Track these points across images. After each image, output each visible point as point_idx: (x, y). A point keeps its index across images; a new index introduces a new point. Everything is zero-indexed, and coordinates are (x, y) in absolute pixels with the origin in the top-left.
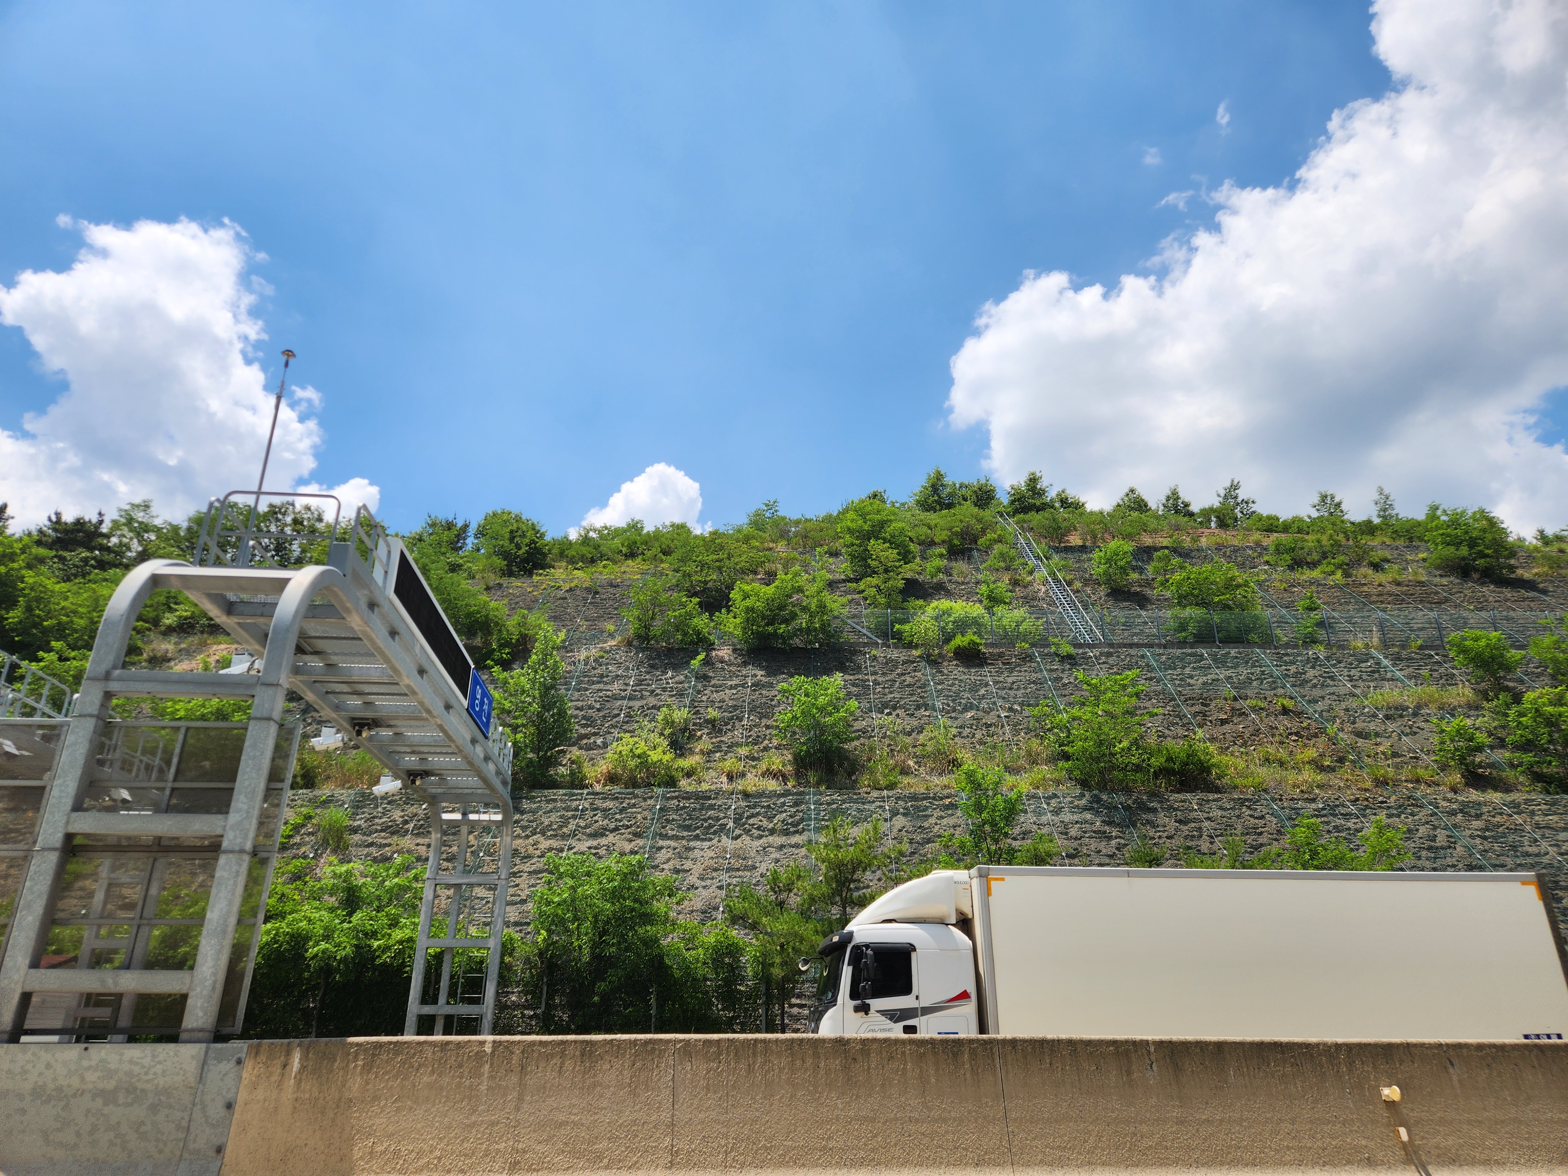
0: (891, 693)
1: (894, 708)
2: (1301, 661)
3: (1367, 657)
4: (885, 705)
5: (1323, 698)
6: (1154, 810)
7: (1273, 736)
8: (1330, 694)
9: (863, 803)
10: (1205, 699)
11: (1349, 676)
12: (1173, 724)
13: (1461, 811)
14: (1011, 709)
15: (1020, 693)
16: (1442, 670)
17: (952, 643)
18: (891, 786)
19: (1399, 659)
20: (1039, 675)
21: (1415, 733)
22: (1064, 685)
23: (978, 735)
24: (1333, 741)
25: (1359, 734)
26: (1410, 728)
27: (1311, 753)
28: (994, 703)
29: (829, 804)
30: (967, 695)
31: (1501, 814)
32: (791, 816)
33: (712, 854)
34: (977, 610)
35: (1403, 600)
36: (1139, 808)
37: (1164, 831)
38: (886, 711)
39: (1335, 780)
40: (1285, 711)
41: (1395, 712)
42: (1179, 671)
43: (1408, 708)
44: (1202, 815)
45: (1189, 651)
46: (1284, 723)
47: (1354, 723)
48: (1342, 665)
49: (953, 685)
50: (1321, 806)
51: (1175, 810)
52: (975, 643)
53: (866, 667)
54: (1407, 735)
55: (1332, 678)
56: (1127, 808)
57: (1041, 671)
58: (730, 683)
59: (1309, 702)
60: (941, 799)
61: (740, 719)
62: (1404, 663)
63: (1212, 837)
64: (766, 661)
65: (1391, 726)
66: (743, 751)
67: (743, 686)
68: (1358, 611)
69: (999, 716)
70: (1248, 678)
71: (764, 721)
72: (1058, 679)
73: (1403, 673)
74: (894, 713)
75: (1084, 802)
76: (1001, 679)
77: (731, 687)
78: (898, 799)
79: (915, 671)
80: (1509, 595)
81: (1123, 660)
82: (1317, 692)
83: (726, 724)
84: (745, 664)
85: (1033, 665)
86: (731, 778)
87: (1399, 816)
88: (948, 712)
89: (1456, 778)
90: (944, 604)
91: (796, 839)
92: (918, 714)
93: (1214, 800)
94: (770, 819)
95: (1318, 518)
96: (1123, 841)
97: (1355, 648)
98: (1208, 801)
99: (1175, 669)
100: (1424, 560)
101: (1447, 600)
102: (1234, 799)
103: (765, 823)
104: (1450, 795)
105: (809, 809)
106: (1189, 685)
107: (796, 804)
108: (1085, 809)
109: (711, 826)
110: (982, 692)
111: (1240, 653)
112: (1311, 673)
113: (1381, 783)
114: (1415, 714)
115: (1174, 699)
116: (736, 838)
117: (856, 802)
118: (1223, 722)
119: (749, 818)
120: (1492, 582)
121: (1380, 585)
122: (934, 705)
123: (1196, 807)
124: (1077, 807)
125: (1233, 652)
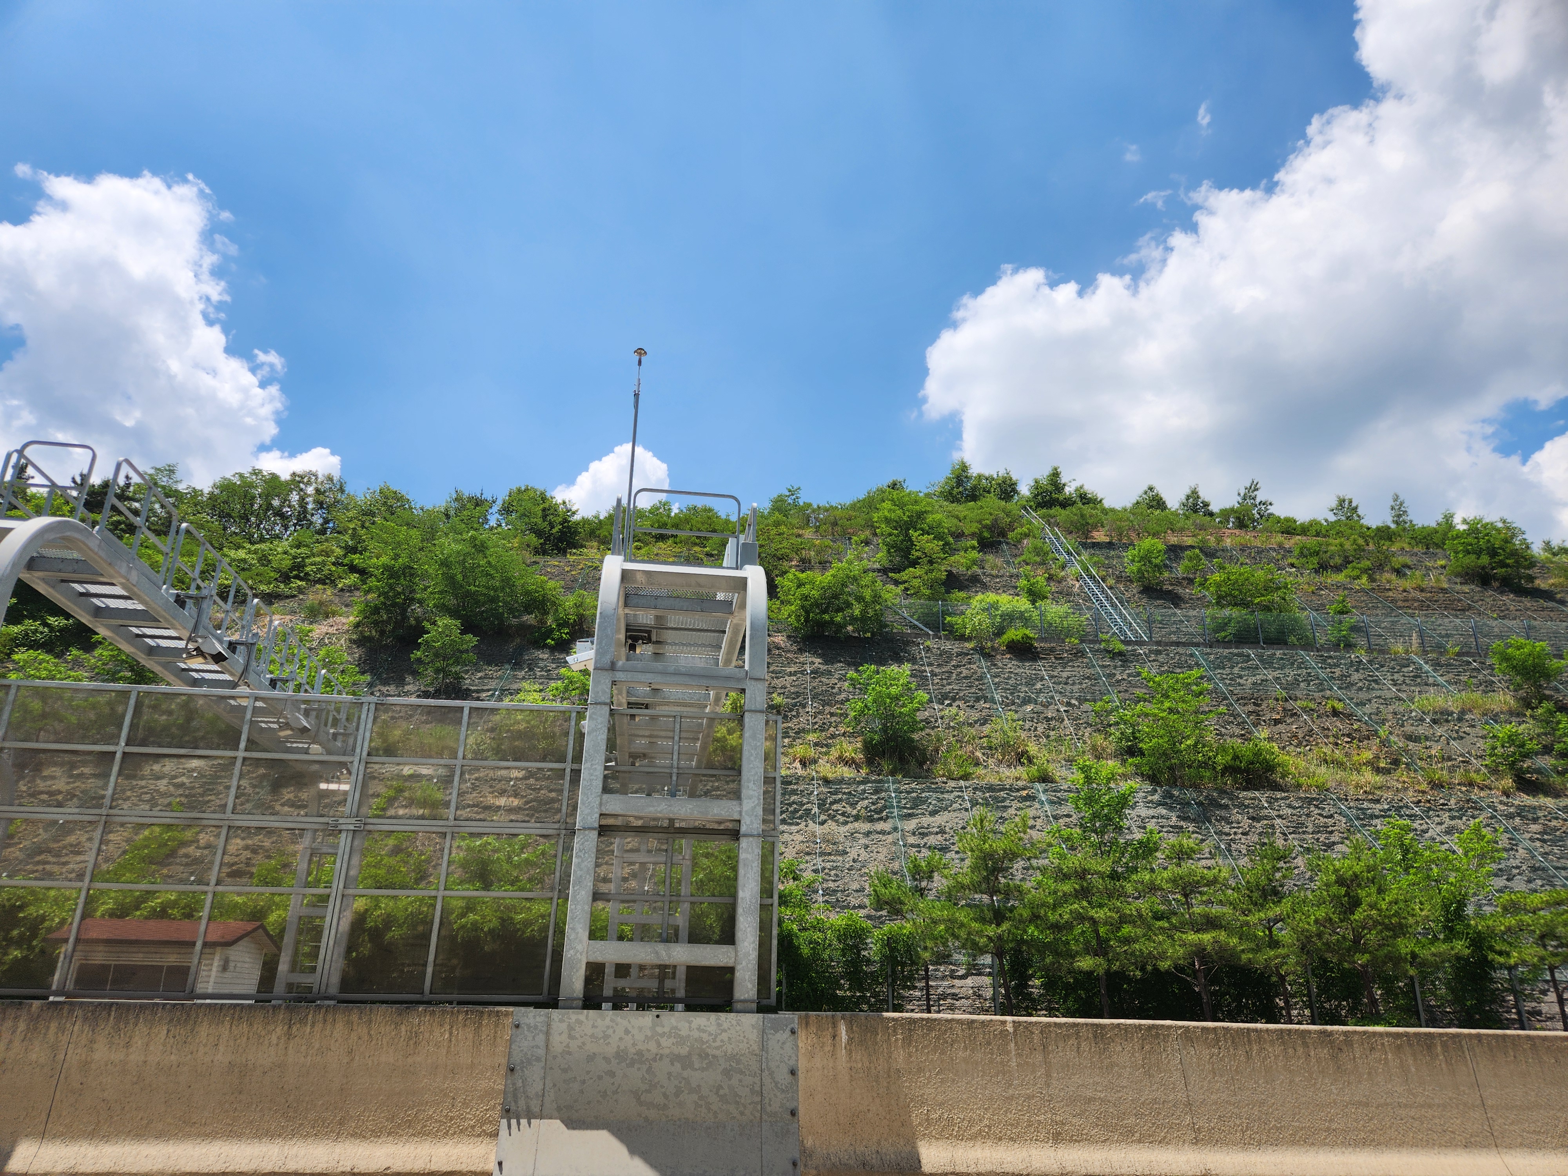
0: (949, 684)
1: (954, 699)
2: (1345, 664)
3: (1408, 662)
4: (945, 696)
5: (1370, 701)
6: (1226, 807)
7: (1327, 737)
8: (1377, 697)
9: (942, 793)
10: (1256, 699)
11: (1393, 680)
12: (1229, 723)
13: (1519, 815)
14: (1069, 704)
15: (1076, 688)
16: (1480, 677)
17: (1005, 636)
18: (966, 777)
19: (1439, 664)
20: (1092, 671)
21: (1462, 738)
22: (1118, 681)
23: (1040, 729)
24: (1384, 743)
25: (1410, 738)
26: (1457, 732)
27: (1368, 755)
28: (1052, 697)
29: (908, 793)
30: (1024, 689)
31: (1557, 818)
32: (873, 804)
33: (801, 838)
34: (1023, 604)
35: (1428, 606)
36: (1211, 804)
37: (1238, 828)
38: (947, 702)
39: (1392, 781)
40: (1335, 713)
41: (1441, 717)
42: (1228, 671)
43: (1452, 713)
44: (1274, 813)
45: (1236, 651)
46: (1337, 725)
47: (1403, 726)
48: (1385, 669)
49: (1009, 678)
50: (1386, 807)
51: (1247, 807)
52: (1028, 637)
53: (921, 658)
54: (1454, 739)
55: (1376, 681)
56: (1200, 804)
57: (1094, 666)
58: (789, 670)
59: (1357, 705)
60: (1018, 790)
61: (804, 707)
62: (1444, 669)
63: (1285, 834)
64: (822, 649)
65: (1439, 731)
66: (812, 737)
67: (802, 672)
68: (1387, 616)
69: (1058, 710)
70: (1296, 680)
71: (827, 709)
72: (1111, 676)
73: (1445, 678)
74: (955, 704)
75: (1156, 797)
76: (1055, 674)
77: (791, 674)
78: (975, 789)
79: (970, 663)
80: (1529, 605)
81: (1173, 659)
82: (1363, 695)
83: (791, 710)
84: (801, 651)
85: (1085, 660)
86: (804, 764)
87: (1461, 819)
88: (1007, 705)
89: (1508, 782)
90: (991, 597)
91: (880, 826)
92: (977, 705)
93: (1282, 799)
94: (853, 805)
95: (1336, 522)
96: (1200, 837)
97: (1395, 653)
98: (1277, 800)
99: (1224, 668)
100: (1444, 567)
101: (1470, 608)
102: (1301, 798)
103: (849, 809)
104: (1504, 799)
105: (890, 797)
106: (1240, 684)
107: (877, 791)
108: (1159, 804)
109: (796, 811)
110: (1039, 686)
111: (1285, 654)
112: (1356, 677)
113: (1437, 785)
114: (1460, 719)
115: (1226, 698)
116: (822, 823)
117: (935, 791)
118: (1277, 722)
119: (832, 803)
120: (1512, 591)
121: (1405, 591)
122: (993, 697)
123: (1266, 805)
124: (1151, 802)
125: (1278, 653)
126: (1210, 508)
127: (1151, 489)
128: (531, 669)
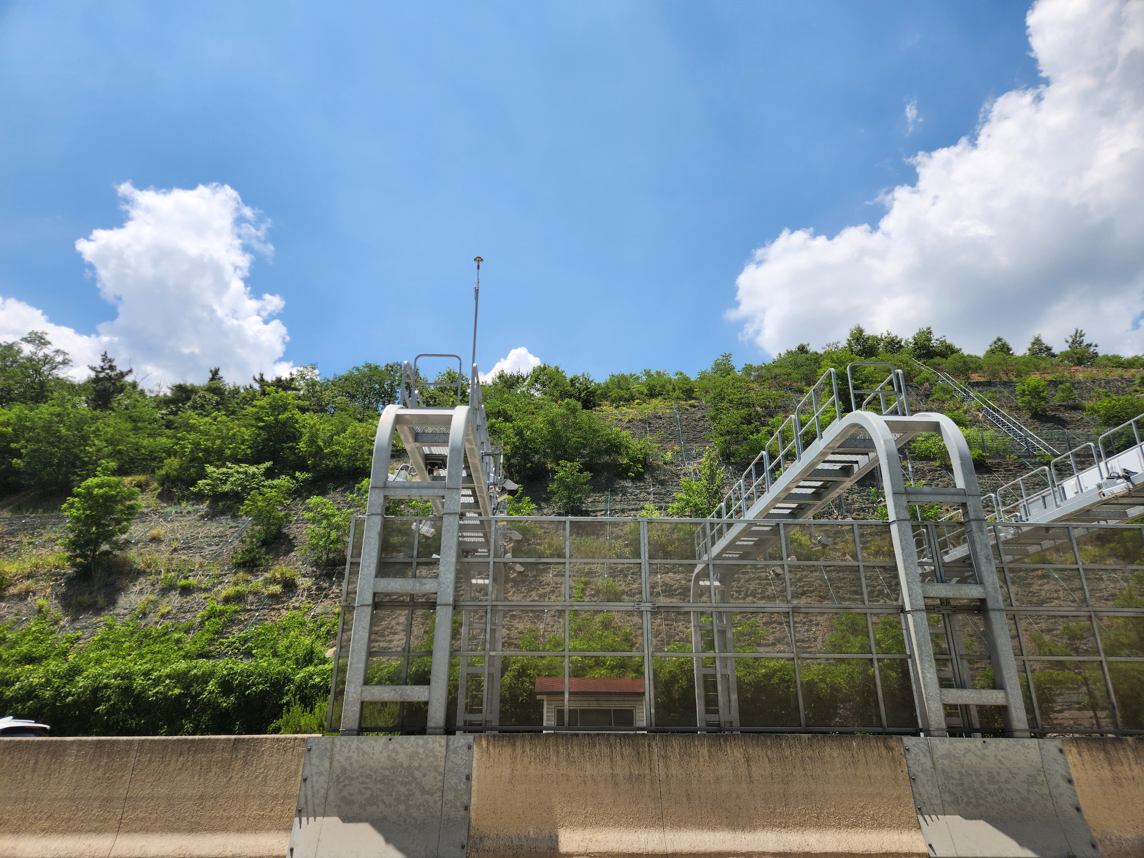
126: (1053, 351)
127: (999, 340)
128: (624, 495)
